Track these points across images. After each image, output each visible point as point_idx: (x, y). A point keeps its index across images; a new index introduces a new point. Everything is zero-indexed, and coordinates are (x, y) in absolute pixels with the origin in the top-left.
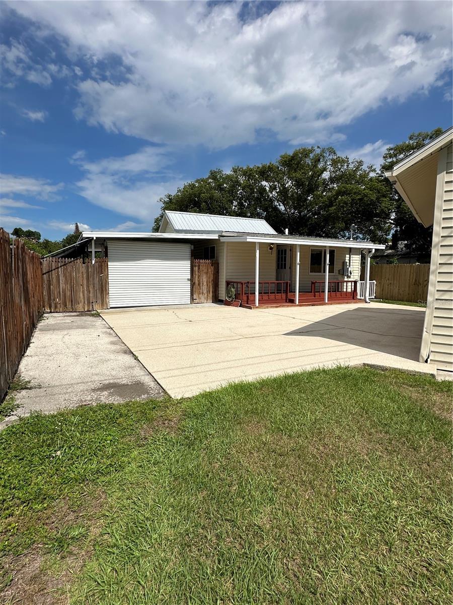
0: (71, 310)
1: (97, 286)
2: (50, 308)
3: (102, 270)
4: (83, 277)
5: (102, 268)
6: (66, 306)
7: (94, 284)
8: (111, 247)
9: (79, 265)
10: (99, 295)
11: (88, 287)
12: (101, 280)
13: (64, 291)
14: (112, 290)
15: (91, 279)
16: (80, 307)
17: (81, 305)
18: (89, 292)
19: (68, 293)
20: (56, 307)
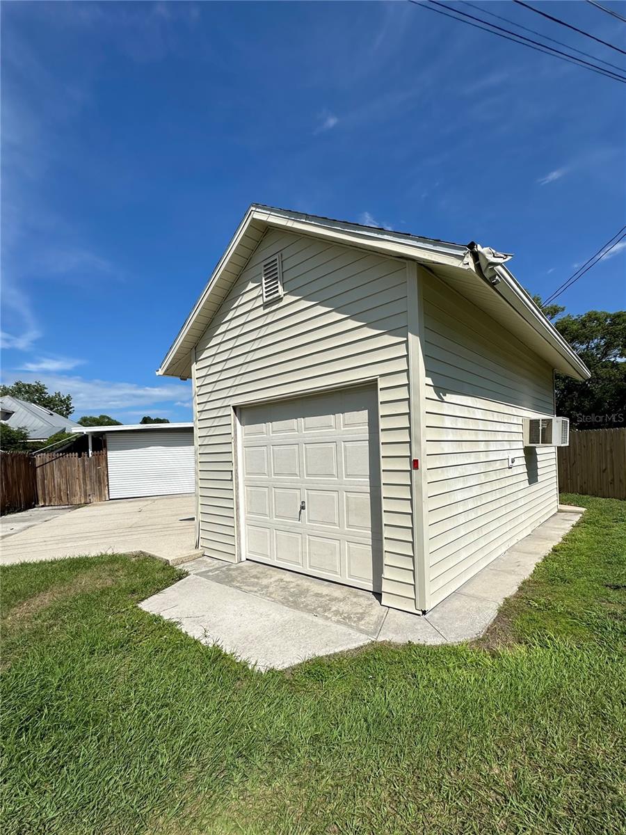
0: (67, 503)
1: (94, 478)
2: (45, 501)
3: (99, 463)
4: (78, 470)
5: (101, 461)
6: (61, 499)
7: (90, 477)
8: (110, 441)
9: (75, 460)
10: (96, 488)
11: (84, 479)
12: (98, 472)
13: (59, 486)
14: (113, 481)
15: (87, 472)
16: (76, 501)
17: (77, 498)
18: (85, 484)
19: (63, 487)
20: (50, 501)
